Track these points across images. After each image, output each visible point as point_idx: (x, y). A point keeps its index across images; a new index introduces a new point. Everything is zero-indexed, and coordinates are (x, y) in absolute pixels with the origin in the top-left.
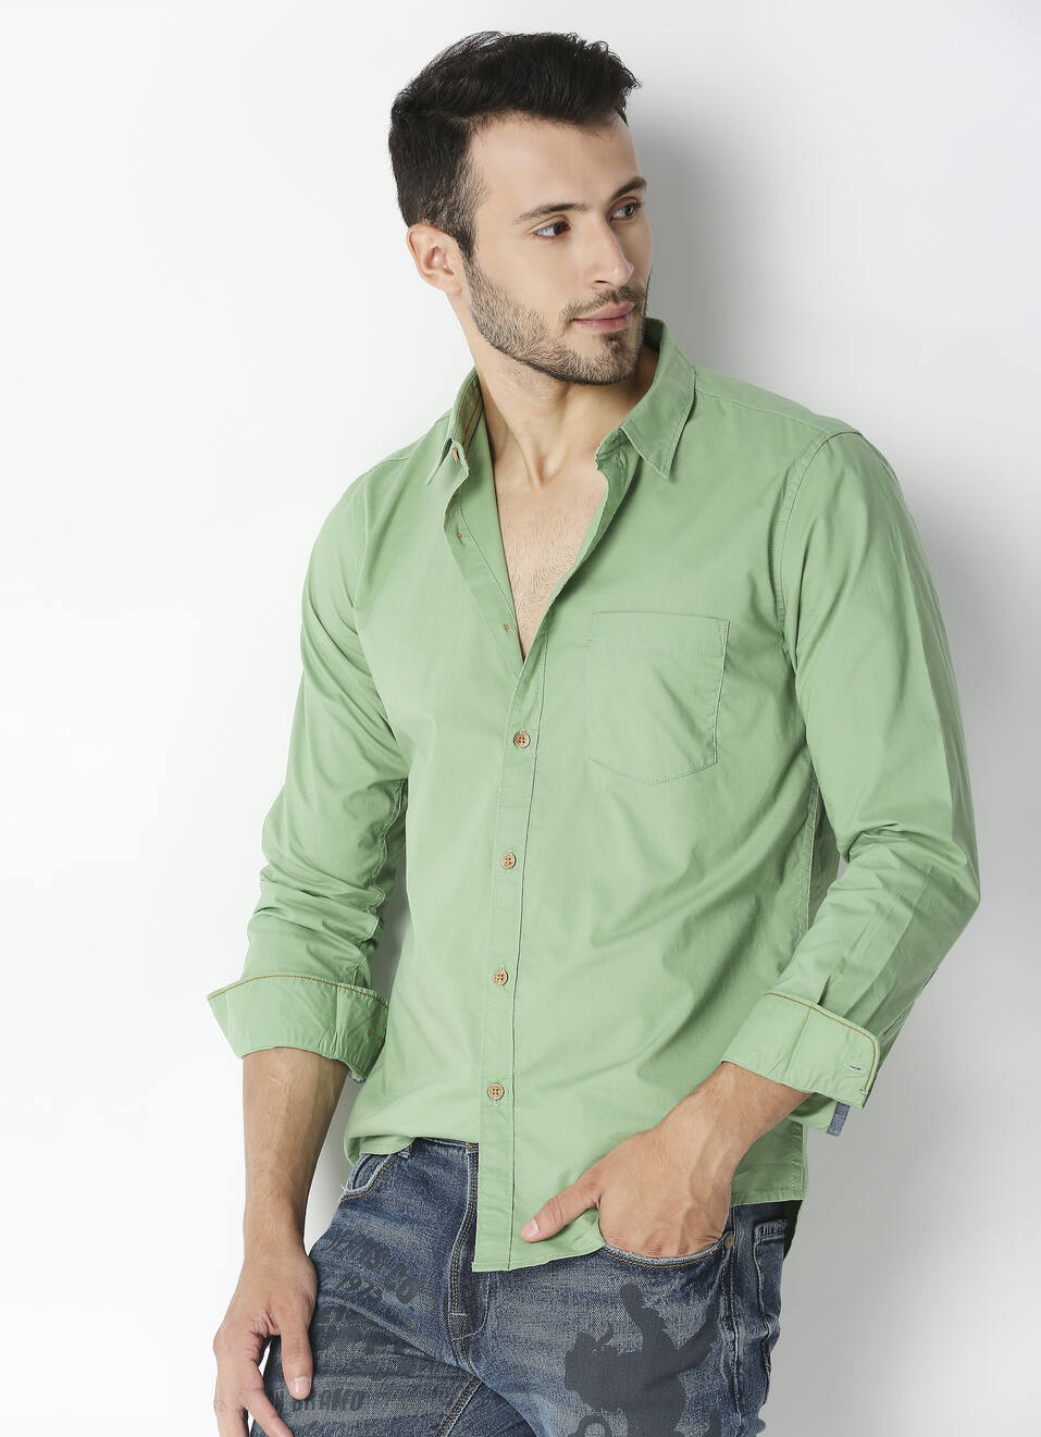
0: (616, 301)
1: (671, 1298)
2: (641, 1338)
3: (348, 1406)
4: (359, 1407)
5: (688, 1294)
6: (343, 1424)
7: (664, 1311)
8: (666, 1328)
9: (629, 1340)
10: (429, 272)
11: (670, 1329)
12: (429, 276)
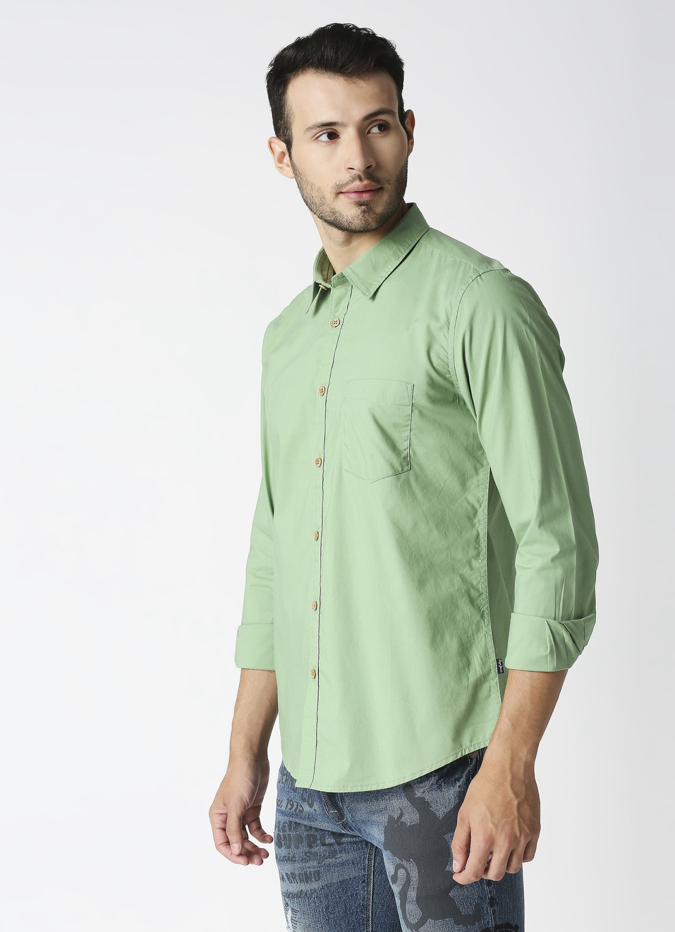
0: (361, 179)
1: (431, 789)
2: (418, 815)
3: (313, 880)
4: (319, 879)
5: (440, 785)
6: (315, 890)
7: (428, 797)
8: (431, 807)
9: (411, 817)
10: (280, 165)
11: (433, 808)
12: (280, 168)
